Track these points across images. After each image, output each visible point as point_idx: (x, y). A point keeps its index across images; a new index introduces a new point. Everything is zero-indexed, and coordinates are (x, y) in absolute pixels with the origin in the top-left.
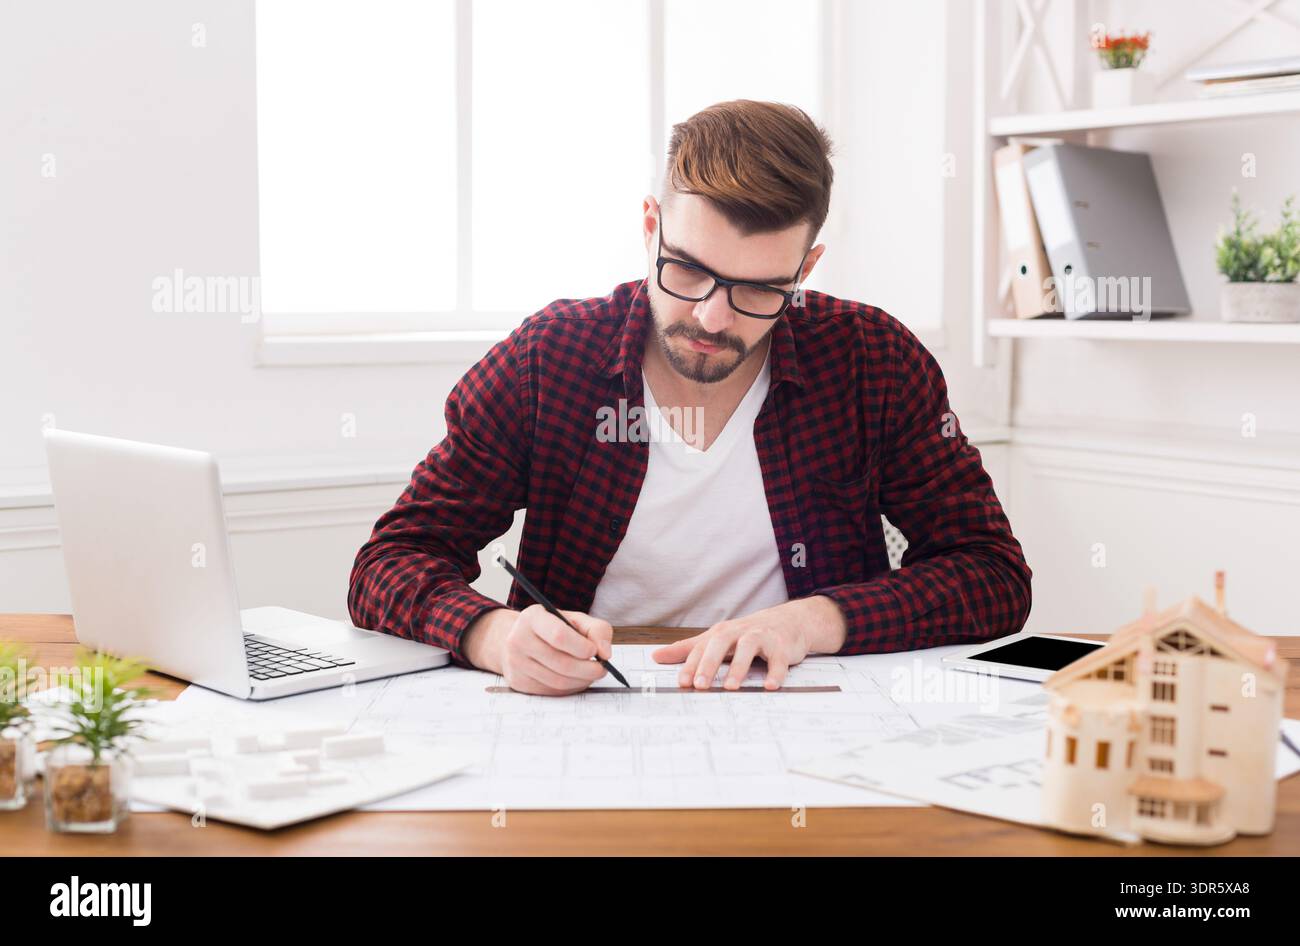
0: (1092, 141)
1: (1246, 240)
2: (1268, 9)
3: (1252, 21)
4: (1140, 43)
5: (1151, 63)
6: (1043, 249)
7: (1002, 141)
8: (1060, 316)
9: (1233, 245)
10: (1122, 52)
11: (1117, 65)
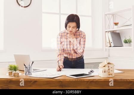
0: (115, 32)
1: (126, 39)
2: (128, 20)
3: (127, 21)
4: (118, 23)
5: (119, 25)
6: (109, 41)
7: (106, 32)
8: (111, 47)
9: (125, 40)
10: (116, 24)
11: (116, 25)
